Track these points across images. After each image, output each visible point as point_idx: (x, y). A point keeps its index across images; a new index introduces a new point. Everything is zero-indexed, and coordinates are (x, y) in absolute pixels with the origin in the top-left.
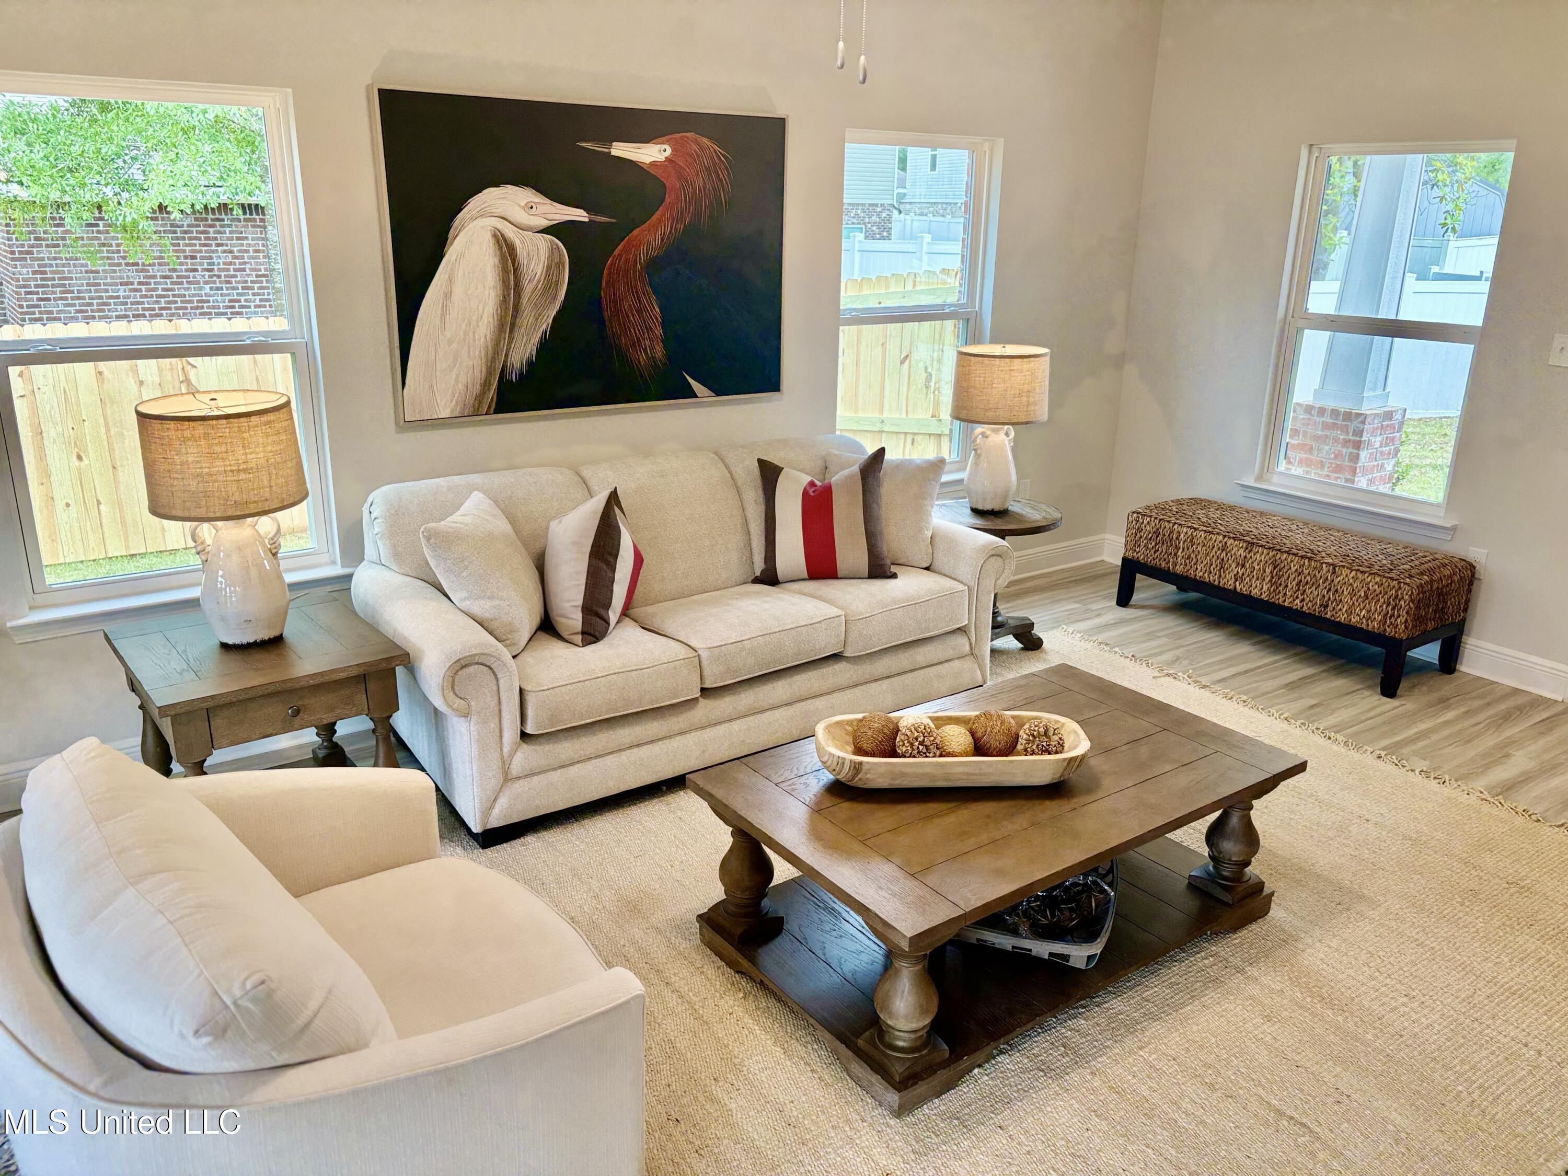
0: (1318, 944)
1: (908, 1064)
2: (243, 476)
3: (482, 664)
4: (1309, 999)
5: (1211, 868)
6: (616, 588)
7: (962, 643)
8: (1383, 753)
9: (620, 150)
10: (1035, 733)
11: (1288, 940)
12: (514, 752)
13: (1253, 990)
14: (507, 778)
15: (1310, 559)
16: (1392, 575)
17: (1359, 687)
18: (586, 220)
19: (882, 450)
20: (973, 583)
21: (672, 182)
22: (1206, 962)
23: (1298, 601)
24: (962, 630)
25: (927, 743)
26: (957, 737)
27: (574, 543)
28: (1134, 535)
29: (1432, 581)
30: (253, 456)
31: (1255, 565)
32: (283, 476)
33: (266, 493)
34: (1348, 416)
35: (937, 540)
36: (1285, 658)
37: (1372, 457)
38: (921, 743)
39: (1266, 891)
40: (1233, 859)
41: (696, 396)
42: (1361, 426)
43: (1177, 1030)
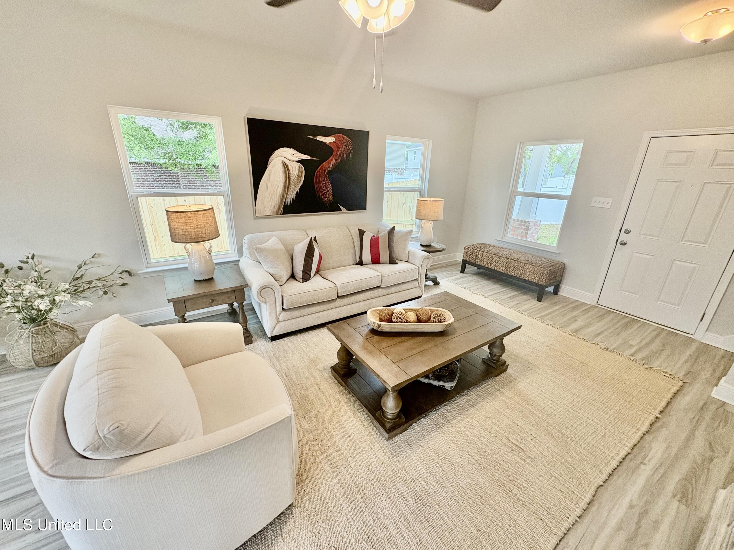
0: (522, 381)
1: (391, 424)
2: (196, 230)
3: (270, 288)
4: (520, 401)
5: (489, 356)
6: (313, 266)
7: (416, 283)
8: (539, 319)
9: (320, 138)
10: (437, 316)
11: (513, 380)
12: (280, 314)
13: (503, 397)
14: (278, 322)
15: (517, 261)
16: (541, 266)
17: (530, 298)
18: (310, 159)
19: (394, 228)
20: (420, 266)
21: (335, 149)
22: (488, 387)
23: (513, 273)
24: (416, 280)
25: (402, 318)
26: (412, 316)
27: (300, 252)
28: (466, 253)
29: (553, 269)
30: (199, 224)
31: (501, 262)
32: (210, 230)
33: (204, 235)
34: (525, 222)
35: (410, 253)
36: (508, 289)
37: (531, 233)
38: (400, 318)
39: (507, 364)
40: (497, 354)
41: (342, 211)
42: (529, 225)
43: (479, 411)
